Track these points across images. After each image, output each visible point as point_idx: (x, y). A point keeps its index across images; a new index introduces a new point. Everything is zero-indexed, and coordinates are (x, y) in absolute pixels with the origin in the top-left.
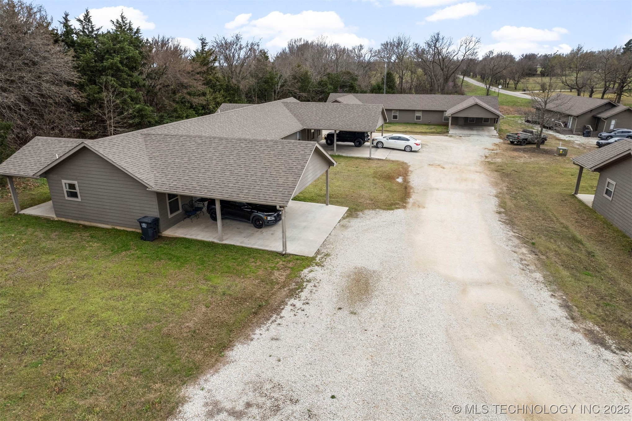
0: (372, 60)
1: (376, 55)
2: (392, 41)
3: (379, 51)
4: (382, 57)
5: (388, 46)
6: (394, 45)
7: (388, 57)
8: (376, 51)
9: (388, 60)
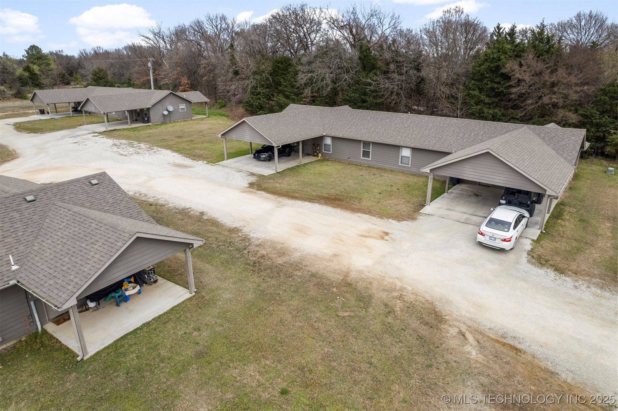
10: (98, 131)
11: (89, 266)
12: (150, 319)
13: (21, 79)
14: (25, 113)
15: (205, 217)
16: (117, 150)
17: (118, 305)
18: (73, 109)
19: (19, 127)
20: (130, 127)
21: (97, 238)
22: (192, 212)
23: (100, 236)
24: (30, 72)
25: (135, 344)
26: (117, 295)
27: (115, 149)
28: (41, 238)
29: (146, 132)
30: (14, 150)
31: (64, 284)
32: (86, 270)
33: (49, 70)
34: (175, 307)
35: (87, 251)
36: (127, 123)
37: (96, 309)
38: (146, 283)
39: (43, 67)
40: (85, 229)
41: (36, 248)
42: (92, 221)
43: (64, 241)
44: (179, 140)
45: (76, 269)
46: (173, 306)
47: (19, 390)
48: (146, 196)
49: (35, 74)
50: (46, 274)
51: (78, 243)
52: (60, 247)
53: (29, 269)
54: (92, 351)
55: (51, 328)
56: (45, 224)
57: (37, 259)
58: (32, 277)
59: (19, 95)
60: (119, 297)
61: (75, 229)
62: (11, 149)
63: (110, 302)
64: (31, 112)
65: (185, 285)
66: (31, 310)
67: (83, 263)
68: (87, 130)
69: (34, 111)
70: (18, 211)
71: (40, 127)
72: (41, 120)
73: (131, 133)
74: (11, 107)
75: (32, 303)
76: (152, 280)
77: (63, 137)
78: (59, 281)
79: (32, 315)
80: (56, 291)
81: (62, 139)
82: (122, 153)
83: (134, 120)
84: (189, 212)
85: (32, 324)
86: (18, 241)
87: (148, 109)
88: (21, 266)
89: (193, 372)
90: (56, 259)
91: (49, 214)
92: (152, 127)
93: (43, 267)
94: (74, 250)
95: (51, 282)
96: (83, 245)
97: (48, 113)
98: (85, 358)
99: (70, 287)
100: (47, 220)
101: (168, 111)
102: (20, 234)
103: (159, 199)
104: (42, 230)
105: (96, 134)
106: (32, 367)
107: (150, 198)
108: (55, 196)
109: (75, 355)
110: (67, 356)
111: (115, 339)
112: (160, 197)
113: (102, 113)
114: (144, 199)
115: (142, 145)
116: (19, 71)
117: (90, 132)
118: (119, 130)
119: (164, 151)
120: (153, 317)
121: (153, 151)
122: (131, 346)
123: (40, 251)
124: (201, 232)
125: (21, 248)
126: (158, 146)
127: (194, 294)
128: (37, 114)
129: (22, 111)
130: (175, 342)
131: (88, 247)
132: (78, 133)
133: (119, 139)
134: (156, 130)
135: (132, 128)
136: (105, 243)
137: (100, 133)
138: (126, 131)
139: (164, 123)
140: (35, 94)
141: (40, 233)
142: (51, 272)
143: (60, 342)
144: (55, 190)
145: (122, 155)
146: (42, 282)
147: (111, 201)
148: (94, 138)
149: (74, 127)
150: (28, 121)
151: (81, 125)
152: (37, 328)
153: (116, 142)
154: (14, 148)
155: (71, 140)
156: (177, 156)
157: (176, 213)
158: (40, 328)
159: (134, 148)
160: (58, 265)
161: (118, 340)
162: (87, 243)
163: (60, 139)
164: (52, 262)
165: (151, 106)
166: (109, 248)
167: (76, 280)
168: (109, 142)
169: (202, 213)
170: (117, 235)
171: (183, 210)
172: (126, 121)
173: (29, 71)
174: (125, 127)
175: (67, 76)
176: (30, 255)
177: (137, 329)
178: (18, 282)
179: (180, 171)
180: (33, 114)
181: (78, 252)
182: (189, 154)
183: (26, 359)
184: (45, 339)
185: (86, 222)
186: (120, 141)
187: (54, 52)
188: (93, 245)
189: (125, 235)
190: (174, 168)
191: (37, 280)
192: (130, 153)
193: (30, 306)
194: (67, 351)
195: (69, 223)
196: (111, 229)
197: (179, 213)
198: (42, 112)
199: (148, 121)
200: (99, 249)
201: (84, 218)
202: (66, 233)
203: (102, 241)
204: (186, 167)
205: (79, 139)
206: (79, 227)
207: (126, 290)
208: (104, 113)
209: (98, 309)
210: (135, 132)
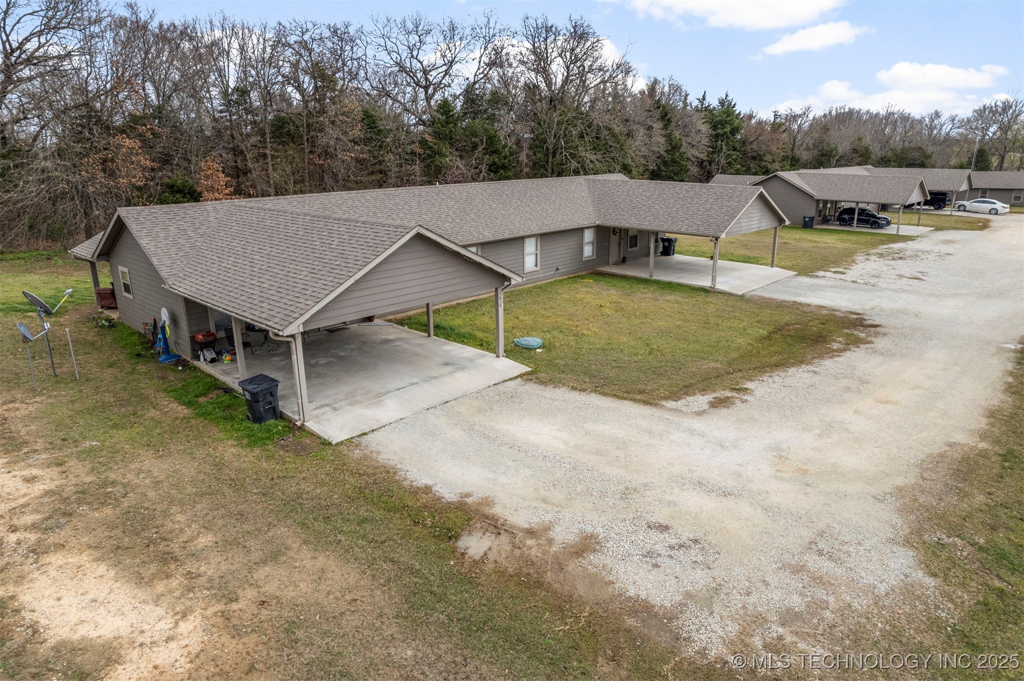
0: (954, 133)
1: (962, 126)
2: (993, 105)
3: (969, 121)
4: (972, 129)
5: (985, 113)
6: (997, 111)
7: (983, 128)
8: (963, 120)
9: (982, 132)
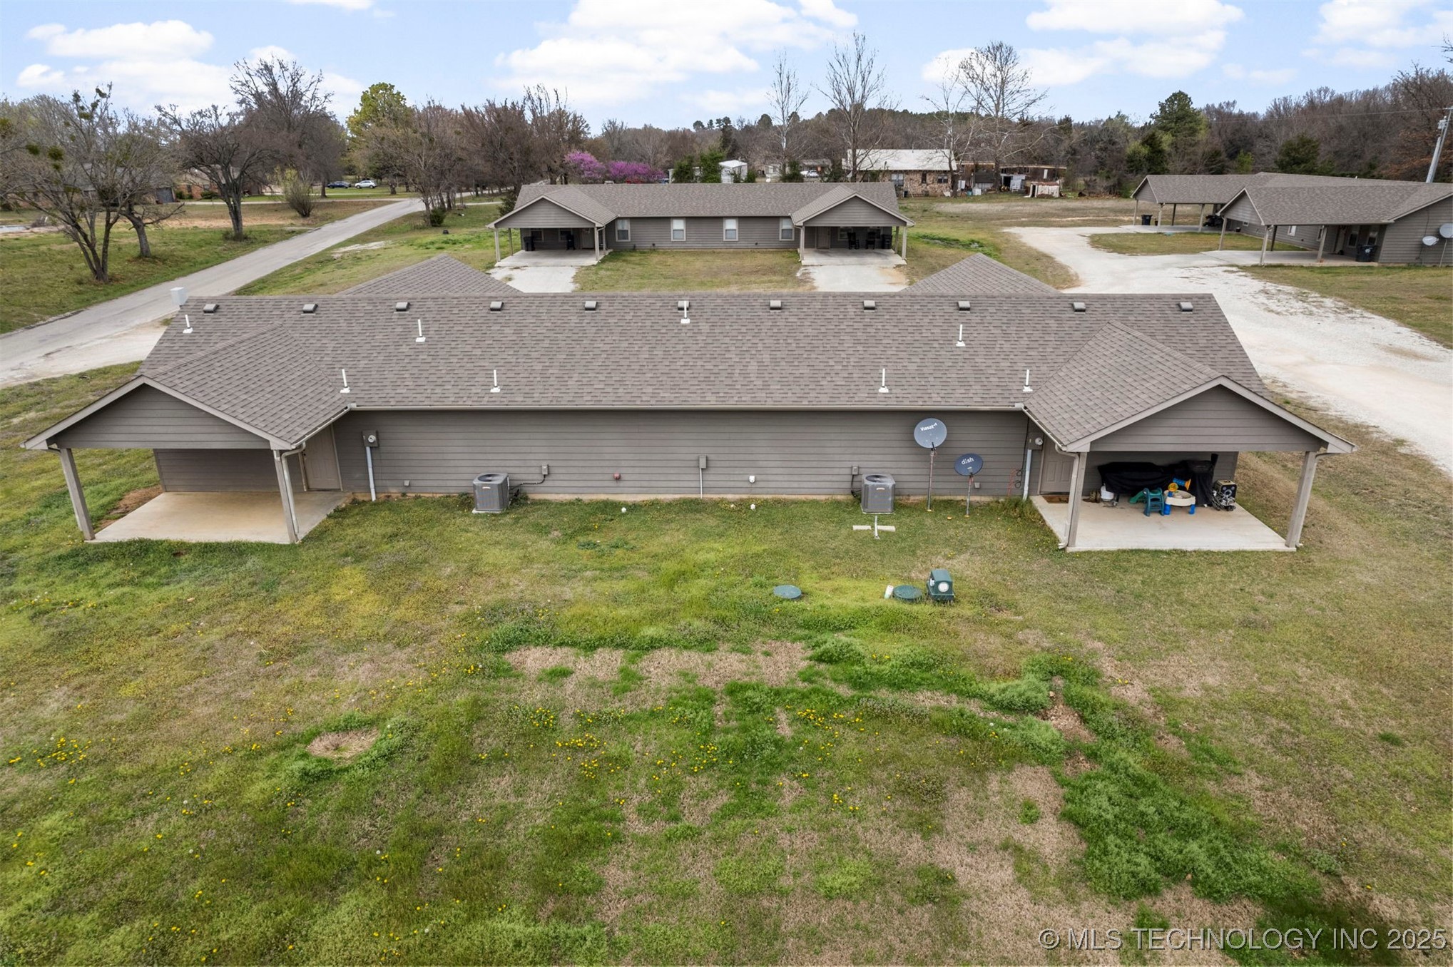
10: (1241, 263)
11: (1125, 407)
12: (1190, 549)
13: (1132, 161)
14: (1115, 221)
15: (1402, 450)
16: (1266, 301)
17: (1146, 513)
18: (1208, 220)
19: (1098, 242)
20: (1318, 264)
21: (1153, 375)
22: (1375, 435)
23: (1160, 373)
24: (1153, 148)
25: (1149, 566)
26: (1152, 495)
27: (1262, 298)
28: (1074, 363)
29: (1353, 278)
30: (1077, 275)
31: (1081, 421)
32: (1119, 410)
33: (1190, 145)
34: (1245, 552)
35: (1130, 388)
36: (1314, 257)
37: (1111, 504)
38: (1210, 505)
39: (1180, 136)
40: (1140, 361)
41: (1061, 374)
42: (1156, 351)
43: (1104, 371)
44: (1436, 305)
45: (1104, 407)
46: (1241, 548)
47: (979, 545)
48: (1285, 386)
49: (1161, 152)
50: (1063, 405)
51: (1123, 376)
52: (1094, 377)
53: (1045, 397)
54: (1081, 545)
55: (1039, 502)
56: (1086, 346)
57: (1058, 386)
58: (1045, 405)
59: (1118, 190)
60: (1153, 500)
61: (1126, 359)
62: (1072, 272)
63: (1137, 505)
64: (1126, 219)
65: (1283, 533)
66: (1024, 462)
67: (1118, 401)
68: (1217, 259)
69: (1133, 218)
70: (1057, 319)
71: (1132, 245)
72: (1138, 233)
73: (1316, 277)
74: (1096, 209)
75: (1029, 452)
76: (1224, 503)
77: (1168, 265)
78: (1076, 417)
79: (1023, 471)
80: (1068, 427)
81: (1164, 269)
82: (1274, 307)
83: (1338, 250)
84: (1368, 433)
85: (1018, 485)
86: (1044, 358)
87: (1382, 228)
88: (1035, 391)
89: (1224, 637)
90: (1083, 391)
91: (1098, 335)
92: (1375, 271)
93: (1062, 397)
94: (1114, 384)
95: (1066, 416)
96: (1129, 380)
97: (1156, 223)
98: (1070, 550)
99: (1087, 426)
100: (1090, 343)
101: (1438, 235)
102: (1048, 350)
103: (1311, 397)
104: (1079, 354)
105: (1234, 269)
106: (1001, 531)
107: (1291, 392)
108: (1116, 311)
109: (1056, 541)
110: (1047, 538)
111: (1121, 548)
112: (1314, 394)
113: (1263, 224)
114: (1277, 390)
115: (1328, 302)
116: (1134, 145)
117: (1222, 263)
118: (1290, 267)
119: (1379, 320)
120: (1197, 548)
121: (1350, 315)
122: (1141, 565)
123: (1066, 378)
124: (1375, 472)
125: (1044, 368)
126: (1367, 309)
127: (1294, 549)
128: (1136, 223)
129: (1112, 217)
130: (1215, 591)
131: (1134, 384)
132: (1196, 263)
133: (1280, 283)
134: (1382, 278)
135: (1321, 268)
136: (1165, 382)
137: (1244, 268)
138: (1305, 271)
139: (1416, 265)
140: (1146, 181)
141: (1075, 357)
142: (1071, 404)
143: (1044, 521)
144: (1118, 304)
145: (1272, 311)
146: (1054, 414)
147: (1203, 342)
148: (1226, 274)
149: (1194, 251)
150: (1116, 234)
151: (1210, 249)
152: (1022, 496)
153: (1271, 287)
154: (1078, 272)
155: (1178, 272)
156: (1409, 334)
157: (1337, 428)
158: (1025, 497)
159: (1305, 305)
160: (1083, 398)
161: (1124, 551)
162: (1136, 378)
163: (1158, 268)
164: (1076, 393)
165: (1392, 221)
166: (1167, 390)
167: (1100, 420)
168: (1258, 285)
169: (1401, 442)
170: (1186, 374)
171: (1356, 426)
172: (1314, 252)
173: (1150, 145)
174: (1306, 263)
175: (1224, 156)
176: (1051, 380)
177: (1161, 552)
178: (1025, 408)
179: (1397, 361)
180: (1130, 222)
181: (1119, 388)
182: (1443, 336)
183: (997, 521)
184: (1027, 509)
185: (1148, 352)
186: (1280, 287)
187: (1217, 106)
188: (1143, 383)
189: (1200, 376)
190: (1383, 354)
191: (1049, 410)
192: (1292, 310)
193: (1025, 455)
194: (1049, 533)
195: (1120, 349)
196: (1183, 366)
197: (1344, 429)
198: (1146, 220)
199: (1372, 257)
200: (1152, 388)
201: (1147, 346)
202: (1110, 361)
203: (1160, 378)
204: (1416, 356)
205: (1194, 272)
206: (1134, 357)
207: (1170, 495)
208: (1268, 226)
209: (1113, 506)
210: (1325, 276)
